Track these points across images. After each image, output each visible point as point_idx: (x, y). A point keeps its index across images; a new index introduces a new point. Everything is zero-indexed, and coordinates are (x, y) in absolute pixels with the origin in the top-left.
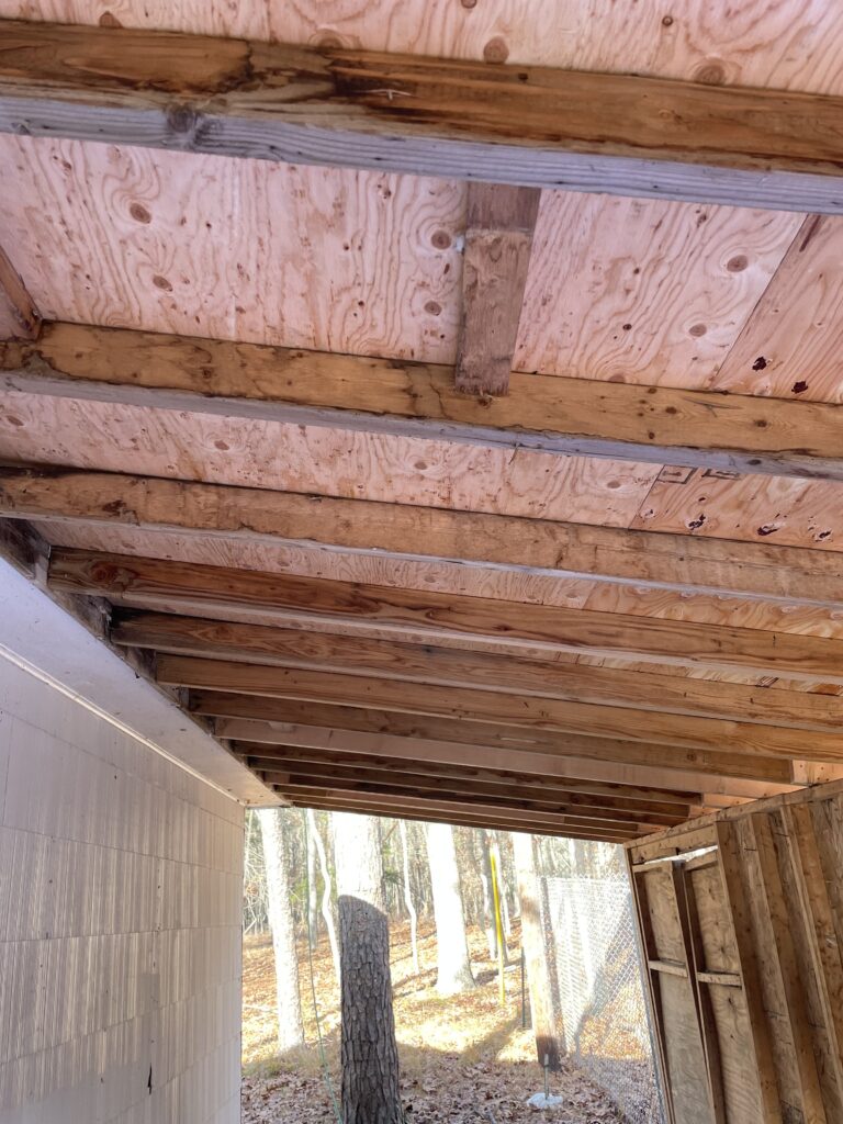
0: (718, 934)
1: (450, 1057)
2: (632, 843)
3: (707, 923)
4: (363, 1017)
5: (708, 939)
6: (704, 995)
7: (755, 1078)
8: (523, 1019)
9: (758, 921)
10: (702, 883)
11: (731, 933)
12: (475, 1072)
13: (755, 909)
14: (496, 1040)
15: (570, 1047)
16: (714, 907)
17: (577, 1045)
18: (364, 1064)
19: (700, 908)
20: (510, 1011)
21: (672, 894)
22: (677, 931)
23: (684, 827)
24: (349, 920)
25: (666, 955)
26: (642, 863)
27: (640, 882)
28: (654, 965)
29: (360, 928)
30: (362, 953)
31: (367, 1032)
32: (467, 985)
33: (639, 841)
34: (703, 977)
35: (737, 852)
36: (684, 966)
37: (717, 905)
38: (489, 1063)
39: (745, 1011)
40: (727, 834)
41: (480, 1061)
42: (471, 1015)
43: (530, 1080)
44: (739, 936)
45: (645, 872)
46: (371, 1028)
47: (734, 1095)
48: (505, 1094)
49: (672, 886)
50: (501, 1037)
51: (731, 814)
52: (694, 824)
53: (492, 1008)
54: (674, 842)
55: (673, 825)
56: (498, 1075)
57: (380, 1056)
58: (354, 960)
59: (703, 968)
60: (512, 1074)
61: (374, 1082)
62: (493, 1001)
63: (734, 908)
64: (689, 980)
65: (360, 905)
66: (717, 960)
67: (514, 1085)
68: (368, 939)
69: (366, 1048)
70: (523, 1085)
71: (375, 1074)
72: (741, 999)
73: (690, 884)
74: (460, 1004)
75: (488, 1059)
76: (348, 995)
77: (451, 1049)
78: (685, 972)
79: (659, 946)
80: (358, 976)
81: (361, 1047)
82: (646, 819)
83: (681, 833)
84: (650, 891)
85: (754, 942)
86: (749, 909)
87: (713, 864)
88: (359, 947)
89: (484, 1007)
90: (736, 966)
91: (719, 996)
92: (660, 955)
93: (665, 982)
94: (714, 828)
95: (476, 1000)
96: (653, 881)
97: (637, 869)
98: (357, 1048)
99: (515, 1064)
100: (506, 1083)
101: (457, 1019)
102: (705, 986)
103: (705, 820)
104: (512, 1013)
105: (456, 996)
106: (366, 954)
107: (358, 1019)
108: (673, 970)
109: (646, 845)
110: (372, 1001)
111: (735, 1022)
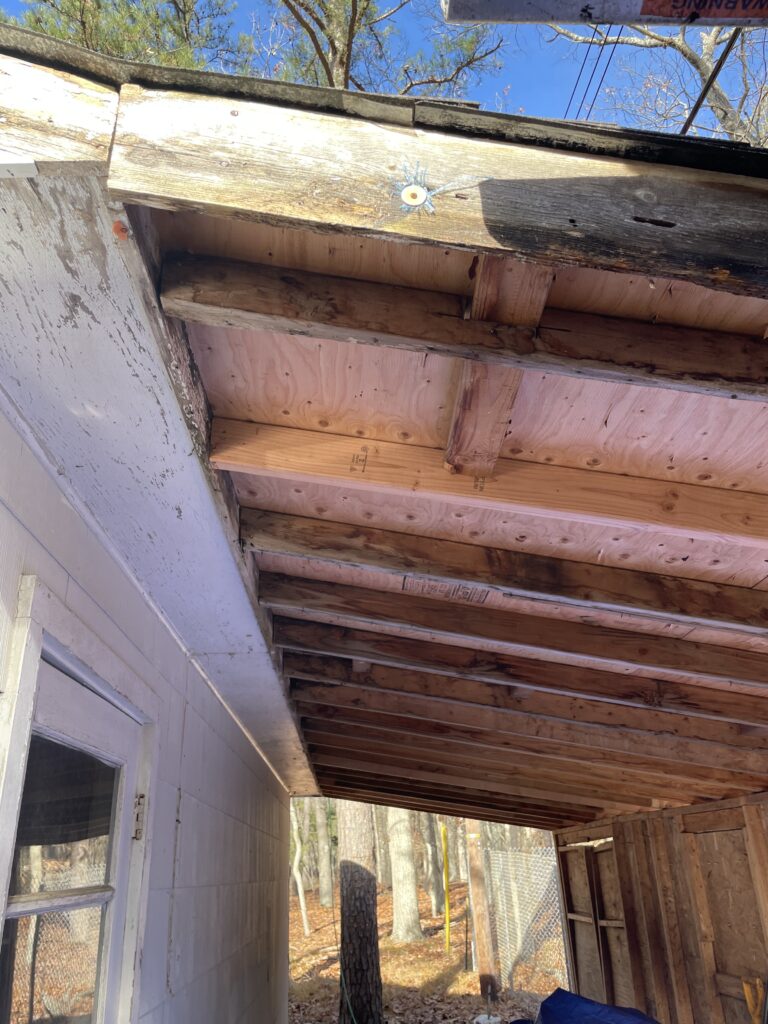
0: (613, 896)
1: (410, 990)
2: (559, 831)
3: (606, 888)
4: (357, 952)
5: (606, 898)
6: (603, 934)
7: (631, 986)
8: (466, 963)
9: (635, 887)
10: (604, 861)
11: (619, 895)
12: (431, 1001)
13: (634, 879)
14: (446, 979)
15: (505, 984)
16: (609, 876)
17: (511, 984)
18: (358, 987)
19: (602, 877)
20: (454, 958)
21: (584, 868)
22: (587, 893)
23: (593, 824)
24: (349, 879)
25: (580, 910)
26: (565, 845)
27: (563, 858)
28: (571, 916)
29: (358, 885)
30: (358, 904)
31: (361, 963)
32: (417, 937)
33: (564, 831)
34: (603, 923)
35: (624, 843)
36: (590, 916)
37: (612, 876)
38: (442, 995)
39: (626, 943)
40: (619, 832)
41: (434, 994)
42: (423, 960)
43: (475, 1007)
44: (623, 896)
45: (567, 852)
46: (364, 960)
47: (619, 998)
48: (457, 1016)
49: (584, 862)
50: (448, 977)
51: (621, 819)
52: (599, 823)
53: (439, 956)
54: (586, 833)
55: (586, 821)
56: (449, 1003)
57: (370, 981)
58: (352, 909)
59: (603, 917)
60: (460, 1003)
61: (365, 999)
62: (439, 950)
63: (621, 879)
64: (594, 926)
65: (357, 868)
66: (611, 912)
67: (462, 1010)
68: (362, 894)
69: (359, 975)
70: (470, 1010)
71: (366, 994)
72: (624, 935)
73: (596, 861)
74: (412, 952)
75: (441, 992)
76: (347, 935)
77: (410, 985)
78: (590, 920)
79: (575, 903)
80: (355, 920)
81: (356, 973)
82: (568, 818)
83: (591, 828)
84: (570, 865)
85: (633, 900)
86: (630, 879)
87: (610, 850)
88: (356, 899)
89: (433, 954)
90: (622, 915)
91: (612, 935)
92: (575, 909)
93: (578, 928)
94: (611, 826)
95: (425, 949)
96: (571, 857)
97: (562, 849)
98: (353, 975)
99: (463, 996)
100: (457, 1008)
101: (412, 963)
102: (604, 929)
103: (606, 821)
104: (456, 959)
105: (408, 945)
106: (361, 906)
107: (354, 952)
108: (583, 919)
109: (567, 833)
110: (365, 940)
111: (620, 952)
